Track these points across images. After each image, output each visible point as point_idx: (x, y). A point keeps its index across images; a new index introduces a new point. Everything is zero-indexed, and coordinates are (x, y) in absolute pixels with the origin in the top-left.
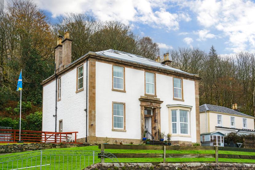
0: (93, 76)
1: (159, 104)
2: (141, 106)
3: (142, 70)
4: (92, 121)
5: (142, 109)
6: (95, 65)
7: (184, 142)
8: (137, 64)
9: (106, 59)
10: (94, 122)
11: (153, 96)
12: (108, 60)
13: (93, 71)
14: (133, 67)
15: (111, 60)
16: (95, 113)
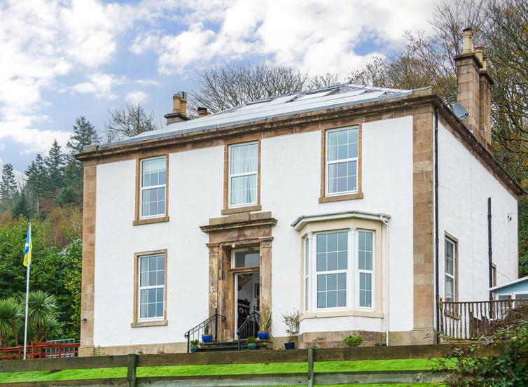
0: (90, 203)
1: (267, 231)
2: (211, 246)
3: (217, 145)
4: (87, 311)
5: (212, 255)
6: (95, 176)
7: (321, 336)
8: (202, 132)
9: (115, 152)
10: (91, 312)
11: (247, 210)
12: (120, 151)
13: (90, 191)
14: (189, 146)
15: (126, 150)
16: (93, 291)
